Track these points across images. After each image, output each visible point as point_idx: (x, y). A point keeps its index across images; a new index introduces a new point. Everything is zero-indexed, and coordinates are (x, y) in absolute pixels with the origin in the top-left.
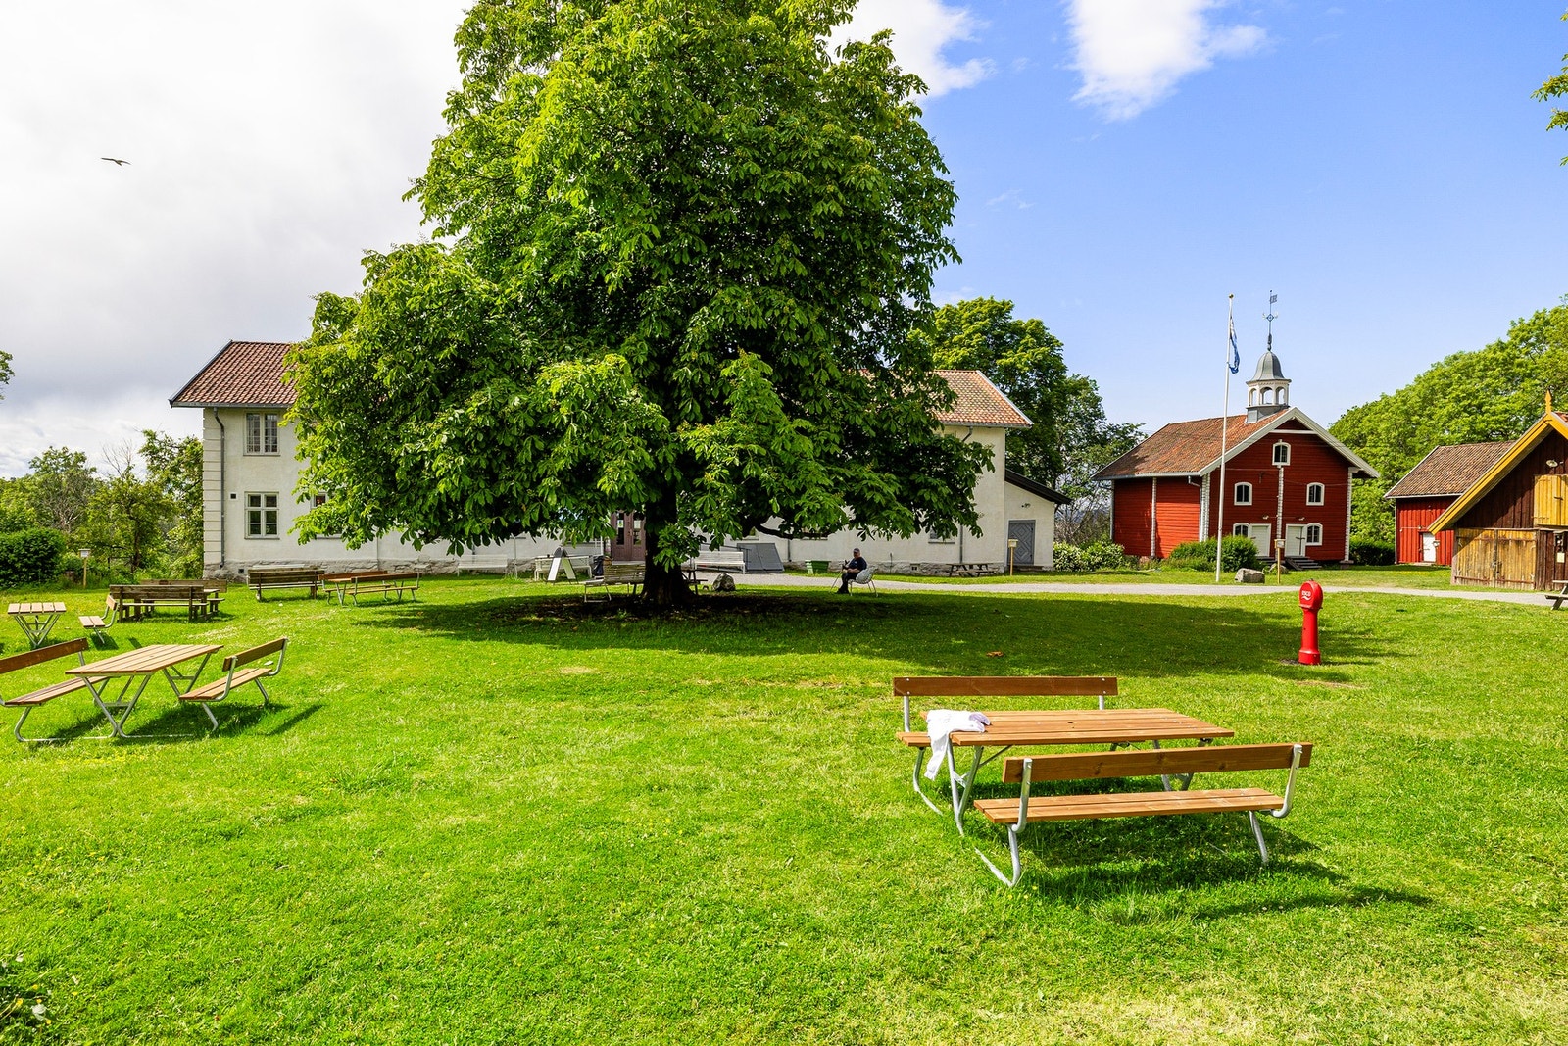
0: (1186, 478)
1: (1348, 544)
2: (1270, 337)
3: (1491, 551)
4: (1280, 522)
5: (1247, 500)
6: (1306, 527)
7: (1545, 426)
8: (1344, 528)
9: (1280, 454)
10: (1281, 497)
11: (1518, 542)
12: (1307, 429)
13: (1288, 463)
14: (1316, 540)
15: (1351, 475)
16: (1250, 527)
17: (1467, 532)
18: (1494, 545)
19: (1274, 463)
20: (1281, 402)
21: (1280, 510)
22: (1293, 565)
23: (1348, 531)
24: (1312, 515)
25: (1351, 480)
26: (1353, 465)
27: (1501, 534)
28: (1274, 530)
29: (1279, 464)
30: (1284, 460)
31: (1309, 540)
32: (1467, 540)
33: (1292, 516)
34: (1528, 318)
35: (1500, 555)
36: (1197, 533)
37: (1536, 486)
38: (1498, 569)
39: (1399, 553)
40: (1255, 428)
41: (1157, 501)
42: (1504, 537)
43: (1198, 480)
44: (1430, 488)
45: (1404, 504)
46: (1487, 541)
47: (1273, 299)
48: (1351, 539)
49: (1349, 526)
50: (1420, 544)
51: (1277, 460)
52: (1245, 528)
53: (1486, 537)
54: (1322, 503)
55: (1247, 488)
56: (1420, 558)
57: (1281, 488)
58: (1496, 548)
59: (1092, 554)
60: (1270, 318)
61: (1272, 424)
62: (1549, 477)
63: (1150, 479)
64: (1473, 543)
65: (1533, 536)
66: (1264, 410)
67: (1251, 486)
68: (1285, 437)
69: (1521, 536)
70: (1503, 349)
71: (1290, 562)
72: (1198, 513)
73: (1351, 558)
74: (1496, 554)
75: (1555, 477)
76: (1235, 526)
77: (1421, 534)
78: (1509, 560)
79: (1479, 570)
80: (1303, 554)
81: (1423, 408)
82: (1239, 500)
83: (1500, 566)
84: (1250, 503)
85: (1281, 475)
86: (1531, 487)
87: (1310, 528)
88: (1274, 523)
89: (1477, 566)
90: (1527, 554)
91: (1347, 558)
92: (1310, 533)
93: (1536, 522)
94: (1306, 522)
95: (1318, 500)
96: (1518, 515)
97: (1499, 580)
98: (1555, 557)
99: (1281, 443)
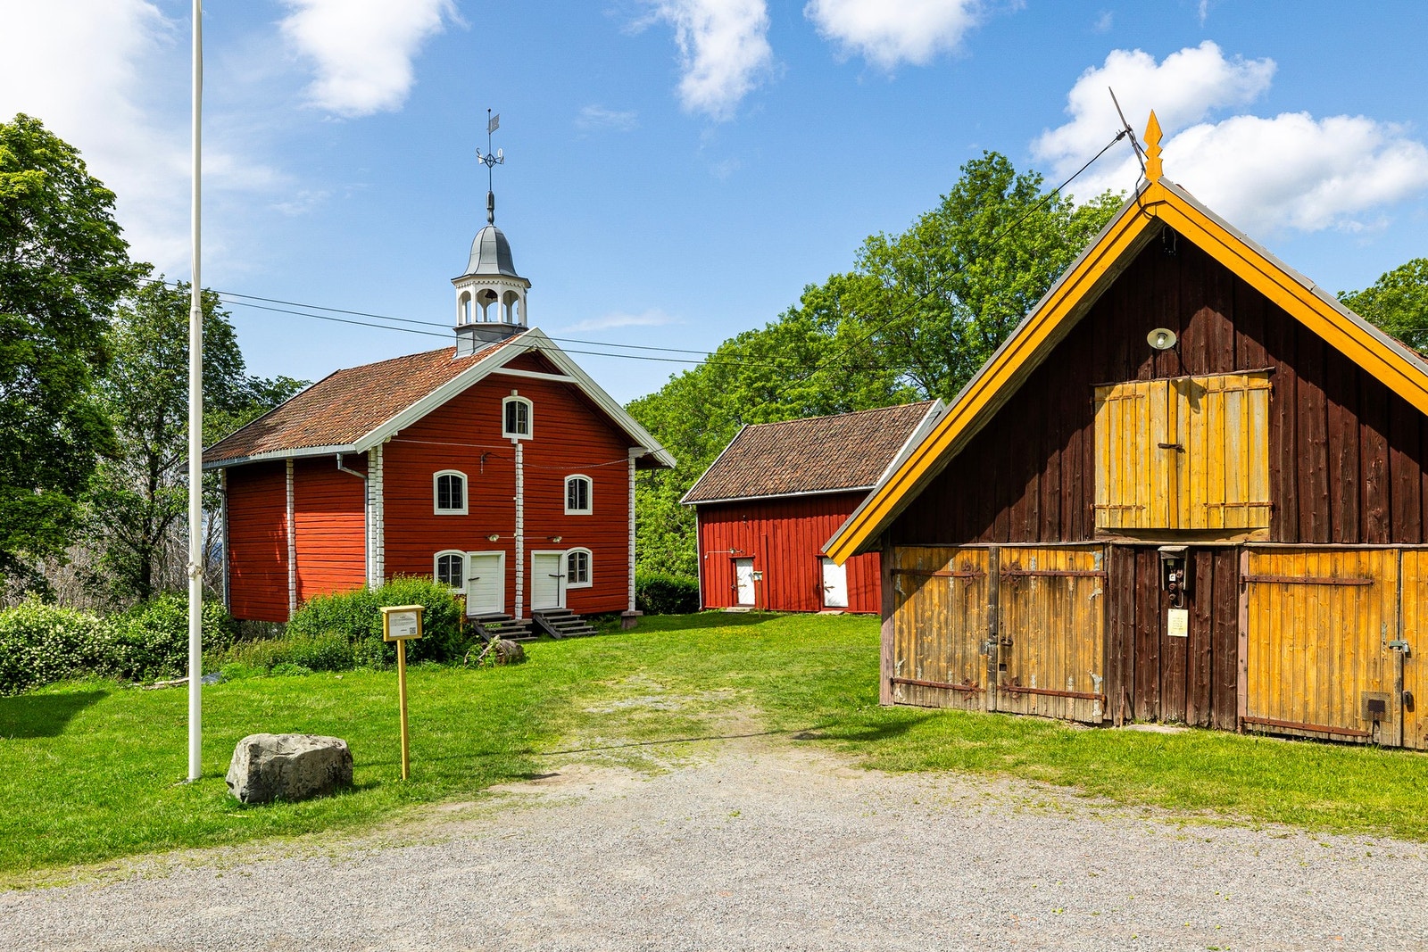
0: (330, 459)
1: (632, 582)
2: (491, 198)
3: (980, 609)
4: (520, 546)
5: (458, 505)
6: (565, 554)
7: (1143, 222)
8: (627, 555)
9: (515, 418)
10: (519, 500)
11: (1054, 580)
12: (560, 373)
13: (529, 436)
14: (583, 577)
15: (632, 462)
16: (467, 557)
17: (915, 557)
18: (988, 588)
19: (506, 435)
20: (515, 321)
21: (520, 523)
22: (546, 625)
23: (632, 559)
24: (574, 532)
25: (634, 475)
26: (637, 445)
27: (1007, 558)
28: (511, 561)
29: (515, 437)
30: (524, 430)
31: (572, 578)
32: (918, 578)
33: (540, 537)
34: (822, 283)
35: (1006, 618)
36: (361, 572)
37: (1101, 416)
38: (1002, 655)
39: (704, 592)
40: (467, 363)
41: (296, 510)
42: (1016, 565)
43: (358, 461)
44: (745, 486)
45: (708, 512)
46: (970, 579)
47: (493, 124)
48: (636, 571)
49: (633, 551)
50: (734, 578)
51: (511, 429)
52: (457, 559)
53: (967, 566)
54: (589, 511)
55: (457, 481)
56: (734, 601)
57: (520, 483)
58: (994, 599)
59: (150, 626)
60: (490, 161)
61: (496, 359)
62: (1141, 387)
63: (279, 465)
64: (932, 586)
65: (1093, 562)
66: (483, 332)
67: (464, 478)
68: (525, 386)
69: (1061, 562)
70: (796, 319)
71: (540, 620)
72: (361, 532)
73: (639, 605)
74: (995, 617)
75: (1160, 384)
76: (437, 556)
77: (733, 560)
78: (1029, 630)
79: (951, 659)
80: (563, 605)
81: (713, 395)
82: (442, 505)
83: (1007, 647)
84: (464, 511)
85: (520, 458)
86: (1086, 419)
87: (572, 557)
88: (509, 547)
89: (947, 648)
90: (1081, 614)
91: (632, 607)
92: (571, 565)
93: (1103, 520)
94: (563, 546)
95: (583, 506)
96: (1050, 504)
97: (1006, 689)
98: (1162, 622)
99: (515, 397)
